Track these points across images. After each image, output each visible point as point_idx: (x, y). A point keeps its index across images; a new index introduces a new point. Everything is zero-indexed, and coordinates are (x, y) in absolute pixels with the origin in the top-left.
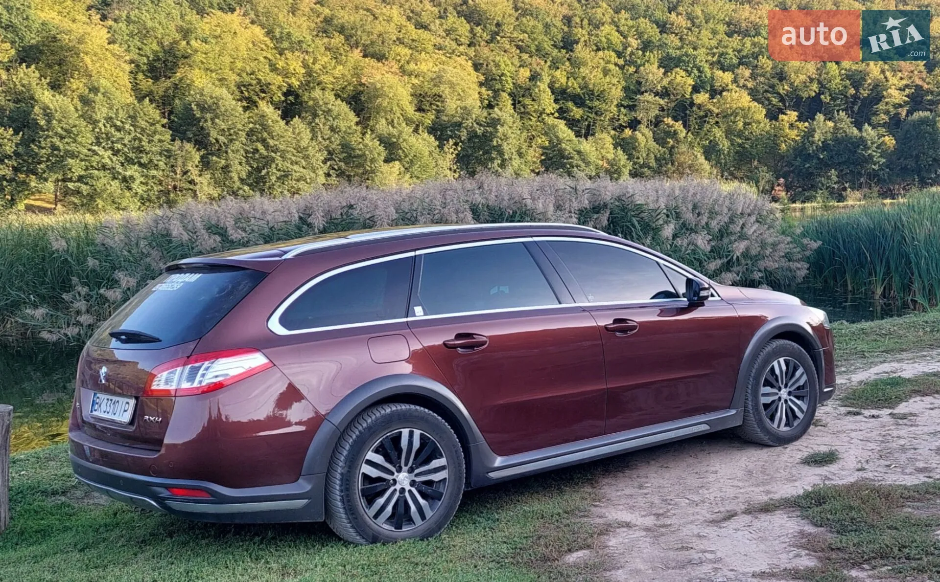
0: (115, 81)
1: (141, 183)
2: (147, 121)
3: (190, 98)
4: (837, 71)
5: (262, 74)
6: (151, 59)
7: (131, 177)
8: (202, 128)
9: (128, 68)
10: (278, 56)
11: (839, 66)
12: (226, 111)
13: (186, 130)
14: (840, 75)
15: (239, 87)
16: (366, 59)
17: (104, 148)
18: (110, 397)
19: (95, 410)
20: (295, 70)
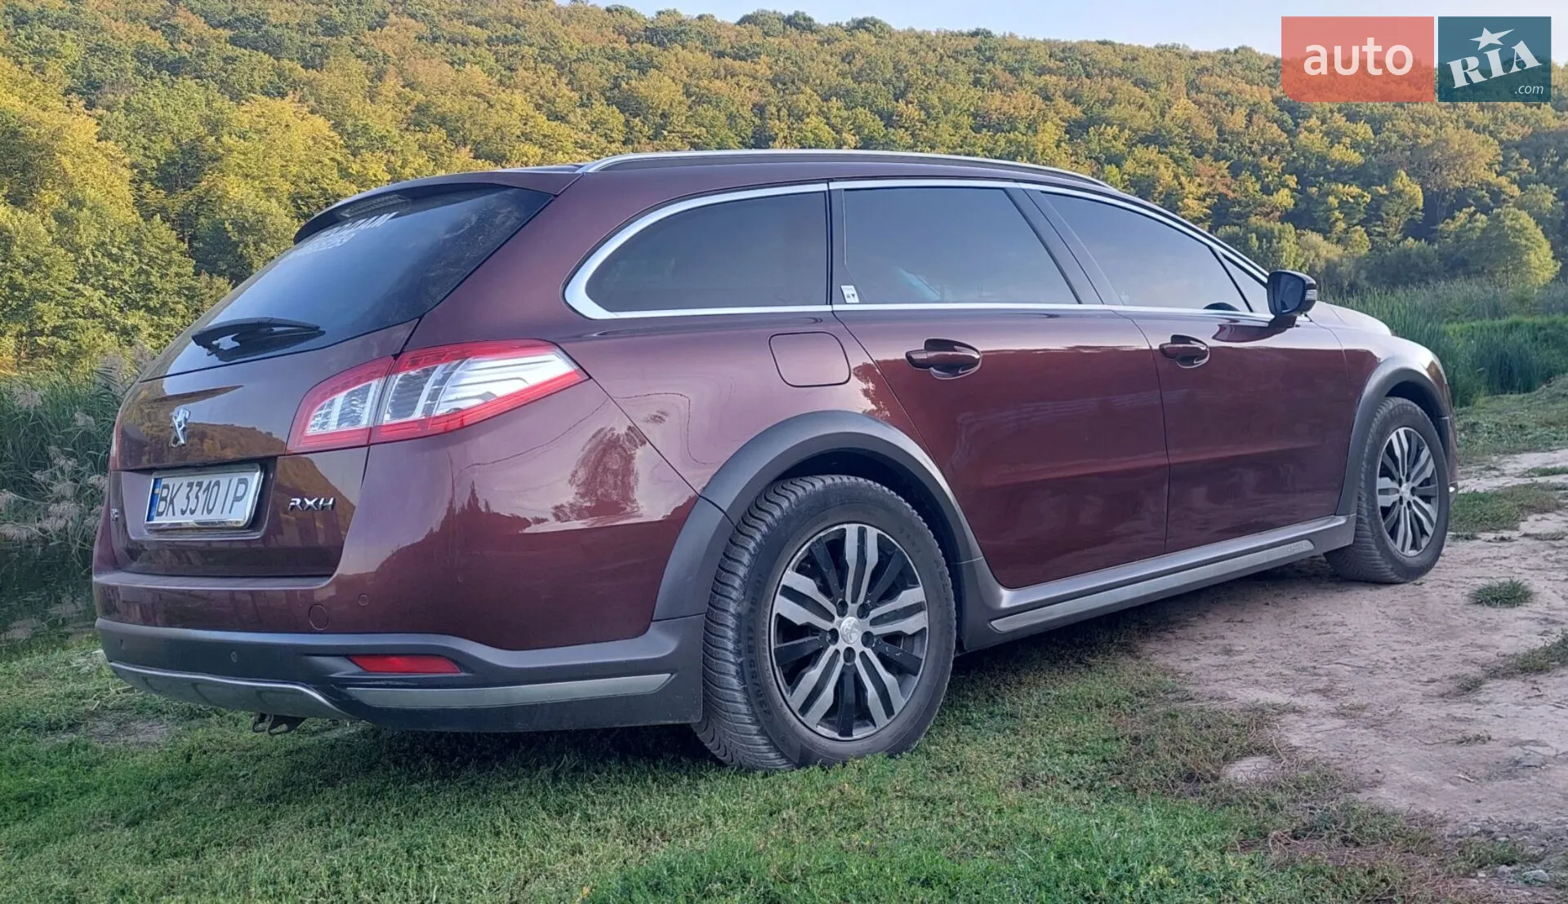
0: (108, 192)
1: (150, 335)
2: (158, 248)
3: (224, 215)
4: (1119, 177)
5: (327, 181)
6: (162, 162)
7: (136, 328)
8: (241, 256)
9: (127, 174)
10: (352, 158)
11: (1120, 170)
12: (276, 231)
13: (217, 260)
14: (1123, 180)
15: (294, 201)
16: (479, 161)
17: (92, 285)
18: (195, 480)
19: (160, 514)
20: (375, 176)
